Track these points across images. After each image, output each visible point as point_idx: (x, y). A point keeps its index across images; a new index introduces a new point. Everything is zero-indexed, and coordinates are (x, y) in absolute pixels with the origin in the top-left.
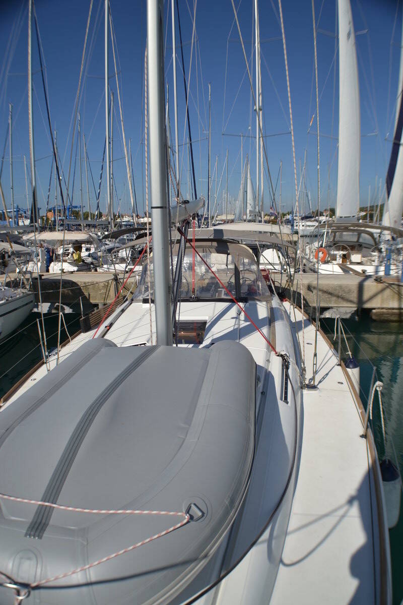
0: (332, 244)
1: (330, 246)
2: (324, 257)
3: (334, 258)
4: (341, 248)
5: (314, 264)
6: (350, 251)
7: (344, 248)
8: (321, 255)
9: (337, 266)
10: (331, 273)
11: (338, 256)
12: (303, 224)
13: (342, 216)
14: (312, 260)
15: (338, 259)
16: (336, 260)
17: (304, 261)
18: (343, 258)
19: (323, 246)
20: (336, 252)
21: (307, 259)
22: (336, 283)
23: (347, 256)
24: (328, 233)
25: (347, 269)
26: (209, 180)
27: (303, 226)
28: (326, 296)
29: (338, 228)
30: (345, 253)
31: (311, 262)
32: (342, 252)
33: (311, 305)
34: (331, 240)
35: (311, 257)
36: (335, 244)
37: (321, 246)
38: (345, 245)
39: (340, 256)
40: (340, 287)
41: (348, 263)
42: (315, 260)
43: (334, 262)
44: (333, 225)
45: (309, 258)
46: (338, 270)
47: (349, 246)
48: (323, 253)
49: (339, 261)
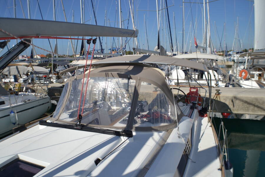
0: (251, 67)
1: (250, 68)
2: (246, 75)
3: (253, 76)
4: (257, 69)
5: (239, 81)
6: (264, 72)
7: (259, 70)
8: (243, 74)
9: (255, 82)
10: (251, 87)
11: (255, 75)
12: (237, 56)
13: (258, 49)
14: (237, 78)
15: (255, 77)
16: (254, 78)
17: (233, 78)
18: (259, 76)
19: (245, 68)
20: (254, 73)
21: (234, 77)
22: (253, 97)
23: (261, 75)
24: (248, 60)
25: (262, 85)
26: (183, 32)
27: (237, 57)
28: (246, 105)
29: (256, 56)
30: (260, 73)
31: (237, 79)
32: (258, 73)
33: (233, 112)
34: (251, 64)
35: (237, 75)
36: (253, 67)
37: (244, 68)
38: (260, 68)
39: (257, 75)
40: (256, 99)
41: (263, 80)
42: (240, 78)
43: (253, 79)
44: (252, 54)
45: (236, 76)
46: (255, 85)
47: (262, 68)
48: (245, 73)
49: (256, 78)
